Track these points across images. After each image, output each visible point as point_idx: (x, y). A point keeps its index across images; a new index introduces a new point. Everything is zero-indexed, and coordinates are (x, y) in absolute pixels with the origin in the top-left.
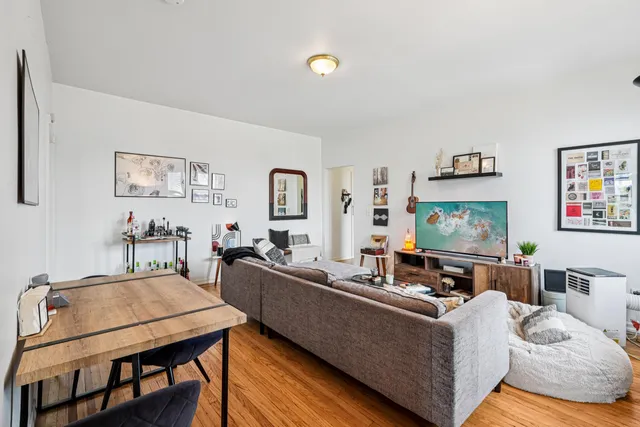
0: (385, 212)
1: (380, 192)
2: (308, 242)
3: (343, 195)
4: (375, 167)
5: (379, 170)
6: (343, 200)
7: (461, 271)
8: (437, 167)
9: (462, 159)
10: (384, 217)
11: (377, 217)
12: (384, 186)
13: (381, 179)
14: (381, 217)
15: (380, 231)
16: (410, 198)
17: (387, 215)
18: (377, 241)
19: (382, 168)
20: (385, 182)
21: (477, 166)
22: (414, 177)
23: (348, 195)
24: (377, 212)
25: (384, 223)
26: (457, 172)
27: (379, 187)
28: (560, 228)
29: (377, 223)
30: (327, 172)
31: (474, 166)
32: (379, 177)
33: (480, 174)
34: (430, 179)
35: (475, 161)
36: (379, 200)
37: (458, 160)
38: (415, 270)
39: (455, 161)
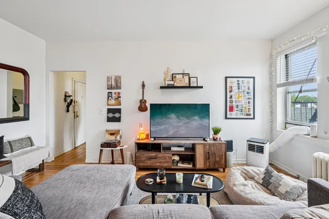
0: (119, 111)
1: (113, 95)
2: (32, 145)
3: (66, 96)
4: (109, 75)
5: (113, 78)
6: (65, 100)
7: (182, 149)
8: (165, 80)
9: (178, 76)
10: (117, 115)
11: (111, 115)
12: (117, 91)
13: (114, 85)
14: (114, 115)
15: (114, 126)
16: (141, 101)
17: (120, 114)
18: (112, 134)
19: (116, 77)
20: (118, 87)
21: (188, 81)
22: (143, 86)
23: (70, 96)
24: (109, 111)
25: (118, 120)
26: (176, 85)
27: (113, 91)
28: (226, 118)
29: (110, 120)
30: (51, 75)
31: (185, 82)
32: (113, 83)
33: (189, 87)
34: (161, 88)
35: (186, 78)
36: (112, 102)
37: (175, 77)
38: (153, 154)
39: (173, 77)
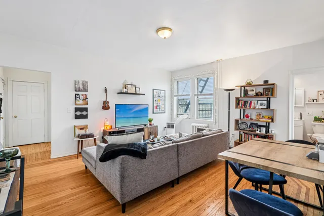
0: (86, 109)
1: (81, 96)
4: (77, 79)
5: (81, 83)
8: (123, 88)
9: (129, 86)
10: (84, 113)
11: (78, 113)
12: (84, 93)
14: (81, 113)
16: (104, 102)
18: (82, 129)
19: (83, 81)
20: (86, 90)
22: (106, 90)
24: (77, 110)
25: (85, 117)
26: (129, 92)
27: (81, 93)
28: (153, 113)
29: (77, 117)
31: (133, 90)
32: (81, 87)
33: (136, 94)
36: (80, 102)
39: (126, 86)
